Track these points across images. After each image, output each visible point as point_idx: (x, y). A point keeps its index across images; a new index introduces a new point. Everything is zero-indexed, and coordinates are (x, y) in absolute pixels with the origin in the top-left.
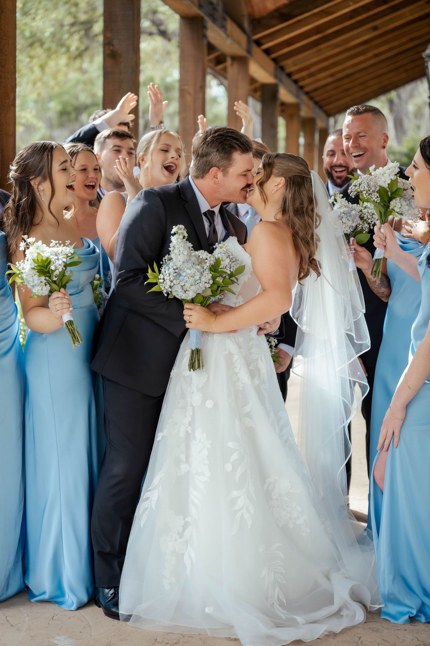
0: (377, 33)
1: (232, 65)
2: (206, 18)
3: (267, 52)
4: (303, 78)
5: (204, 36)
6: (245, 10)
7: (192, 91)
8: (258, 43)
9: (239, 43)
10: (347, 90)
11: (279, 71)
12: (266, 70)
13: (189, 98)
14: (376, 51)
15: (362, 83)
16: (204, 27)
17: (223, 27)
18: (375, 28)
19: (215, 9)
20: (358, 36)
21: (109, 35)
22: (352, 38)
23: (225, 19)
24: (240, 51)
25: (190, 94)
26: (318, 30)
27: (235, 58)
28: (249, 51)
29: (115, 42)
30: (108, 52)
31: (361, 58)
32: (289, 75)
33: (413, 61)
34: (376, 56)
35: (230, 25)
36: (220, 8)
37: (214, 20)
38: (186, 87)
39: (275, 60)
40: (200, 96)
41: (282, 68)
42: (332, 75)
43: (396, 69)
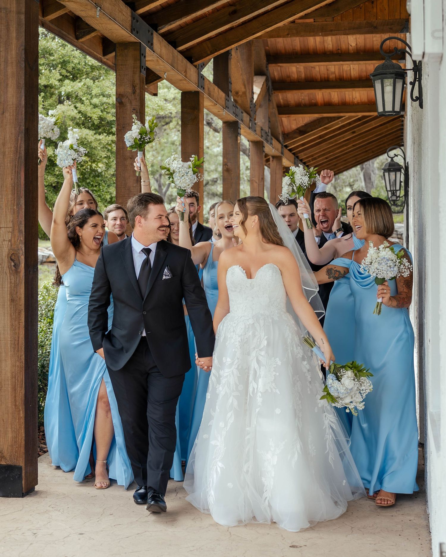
0: (355, 135)
1: (273, 161)
2: (264, 142)
3: (290, 150)
4: (309, 161)
5: (264, 151)
6: (280, 130)
7: (257, 181)
8: (286, 147)
9: (278, 150)
10: (335, 165)
11: (297, 159)
12: (290, 161)
13: (256, 185)
14: (354, 144)
15: (345, 160)
16: (264, 147)
17: (271, 144)
18: (354, 132)
19: (268, 135)
20: (343, 138)
21: (225, 160)
22: (340, 139)
23: (272, 139)
24: (277, 153)
25: (256, 182)
26: (320, 137)
27: (274, 157)
28: (282, 153)
29: (229, 164)
30: (225, 169)
31: (345, 148)
32: (301, 160)
33: (377, 146)
34: (354, 146)
35: (274, 142)
36: (270, 134)
37: (267, 141)
38: (254, 179)
39: (294, 154)
40: (262, 183)
41: (298, 157)
42: (326, 158)
43: (366, 151)
